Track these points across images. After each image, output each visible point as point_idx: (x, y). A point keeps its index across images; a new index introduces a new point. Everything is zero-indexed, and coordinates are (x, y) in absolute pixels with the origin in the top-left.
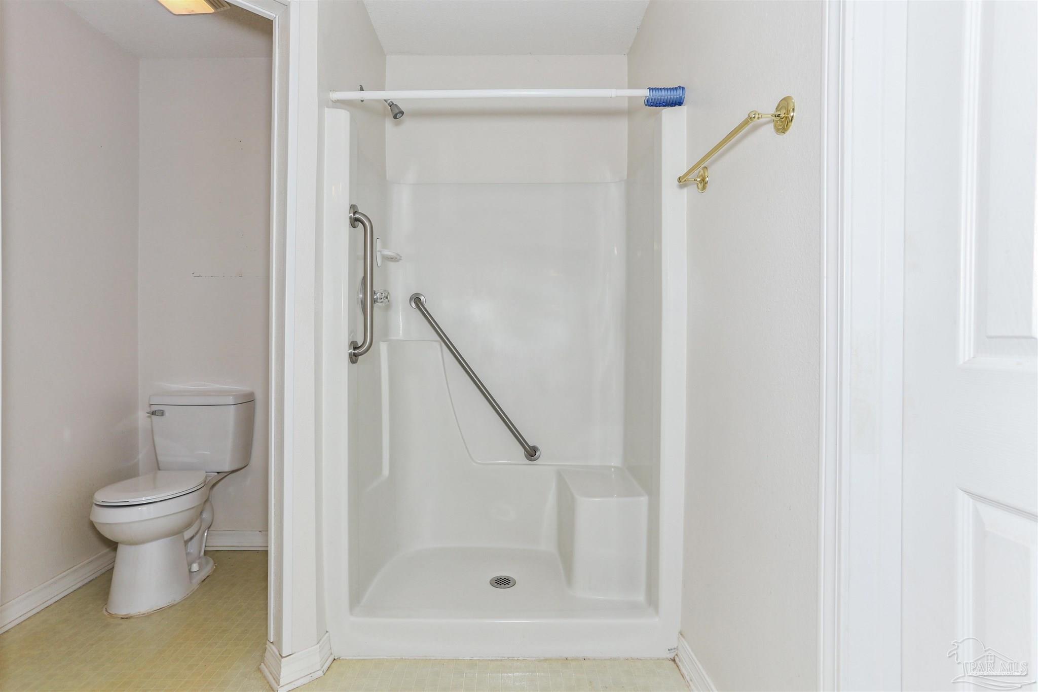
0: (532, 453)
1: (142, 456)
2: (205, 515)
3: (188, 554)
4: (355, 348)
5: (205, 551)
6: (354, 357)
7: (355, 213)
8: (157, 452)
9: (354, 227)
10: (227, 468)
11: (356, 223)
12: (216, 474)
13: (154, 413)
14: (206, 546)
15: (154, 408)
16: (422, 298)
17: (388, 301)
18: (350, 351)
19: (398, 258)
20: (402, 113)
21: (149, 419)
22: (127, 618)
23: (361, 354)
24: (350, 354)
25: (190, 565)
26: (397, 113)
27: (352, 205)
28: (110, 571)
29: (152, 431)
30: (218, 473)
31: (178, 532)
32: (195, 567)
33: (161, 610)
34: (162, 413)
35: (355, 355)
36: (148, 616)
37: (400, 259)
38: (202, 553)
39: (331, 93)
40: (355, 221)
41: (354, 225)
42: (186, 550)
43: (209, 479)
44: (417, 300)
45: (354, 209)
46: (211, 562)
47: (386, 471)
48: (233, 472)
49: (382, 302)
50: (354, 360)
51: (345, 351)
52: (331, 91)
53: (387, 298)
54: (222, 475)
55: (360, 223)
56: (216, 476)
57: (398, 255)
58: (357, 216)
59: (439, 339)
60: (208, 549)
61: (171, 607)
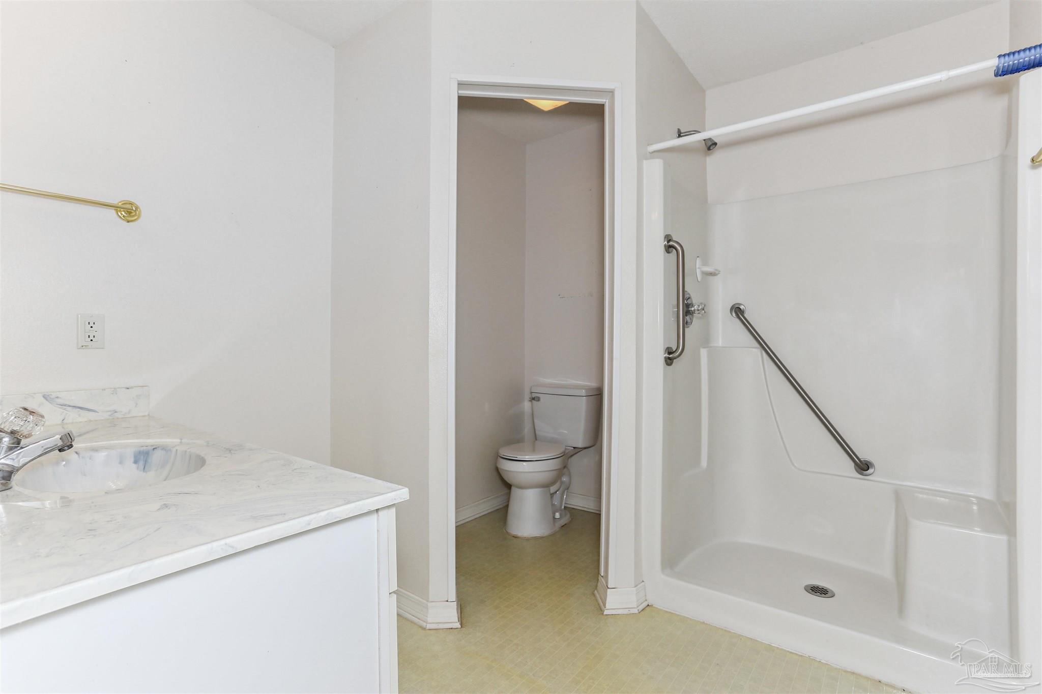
0: (863, 467)
1: (527, 430)
2: (564, 479)
3: (553, 505)
4: (670, 353)
5: (565, 507)
6: (669, 361)
7: (668, 242)
8: (536, 428)
9: (668, 252)
10: (580, 445)
11: (670, 249)
12: (572, 448)
13: (533, 399)
14: (565, 503)
15: (534, 395)
16: (742, 307)
17: (705, 312)
18: (665, 356)
19: (717, 272)
20: (715, 144)
21: (530, 403)
22: (515, 537)
23: (675, 358)
24: (665, 358)
25: (554, 514)
26: (711, 145)
27: (667, 235)
28: (507, 507)
29: (533, 414)
30: (574, 448)
31: (546, 486)
32: (557, 515)
33: (536, 538)
34: (538, 399)
35: (669, 358)
36: (528, 539)
37: (719, 273)
38: (563, 507)
39: (648, 147)
40: (669, 248)
41: (669, 251)
42: (552, 501)
43: (567, 451)
44: (738, 311)
45: (668, 238)
46: (568, 516)
47: (704, 463)
48: (585, 448)
49: (699, 313)
50: (669, 363)
51: (661, 355)
52: (648, 145)
53: (703, 309)
54: (577, 450)
55: (674, 250)
56: (572, 450)
57: (716, 270)
58: (671, 243)
59: (757, 345)
60: (566, 505)
61: (542, 538)
